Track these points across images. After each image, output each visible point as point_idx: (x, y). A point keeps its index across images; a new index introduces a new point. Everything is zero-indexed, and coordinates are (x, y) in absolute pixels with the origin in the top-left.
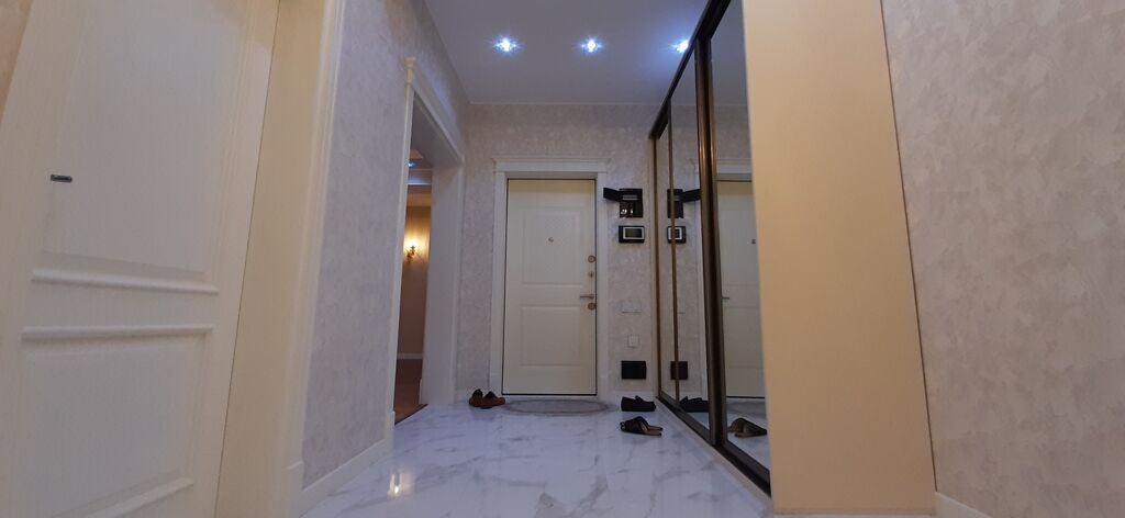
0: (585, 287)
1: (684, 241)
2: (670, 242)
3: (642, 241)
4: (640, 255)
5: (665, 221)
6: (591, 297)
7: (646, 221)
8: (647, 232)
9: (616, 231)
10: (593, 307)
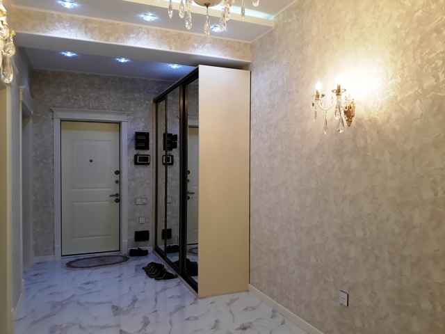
0: (113, 189)
1: (172, 164)
2: (164, 164)
3: (149, 164)
4: (146, 172)
5: (162, 152)
6: (117, 195)
7: (151, 152)
8: (151, 158)
9: (133, 158)
10: (118, 201)
